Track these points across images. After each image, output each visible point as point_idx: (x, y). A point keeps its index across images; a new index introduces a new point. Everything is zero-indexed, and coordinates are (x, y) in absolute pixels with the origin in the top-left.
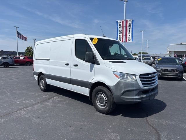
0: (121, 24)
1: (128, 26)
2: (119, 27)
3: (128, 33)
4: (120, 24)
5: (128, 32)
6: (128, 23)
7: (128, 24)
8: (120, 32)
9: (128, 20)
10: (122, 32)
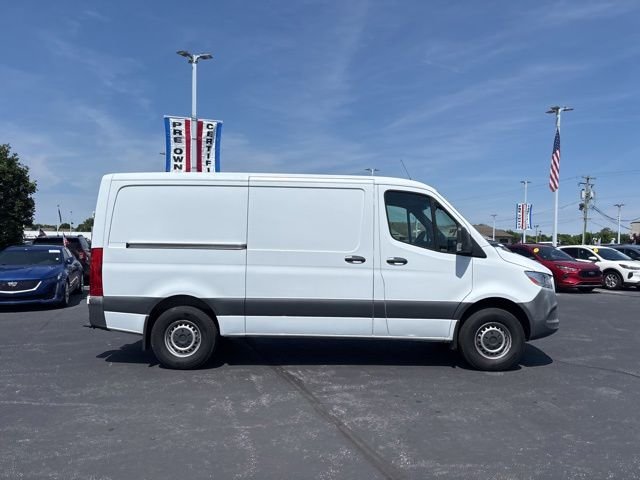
0: (183, 128)
1: (204, 140)
2: (172, 139)
3: (204, 163)
4: (177, 128)
5: (204, 159)
6: (205, 131)
7: (204, 134)
8: (176, 156)
9: (205, 122)
10: (184, 154)
